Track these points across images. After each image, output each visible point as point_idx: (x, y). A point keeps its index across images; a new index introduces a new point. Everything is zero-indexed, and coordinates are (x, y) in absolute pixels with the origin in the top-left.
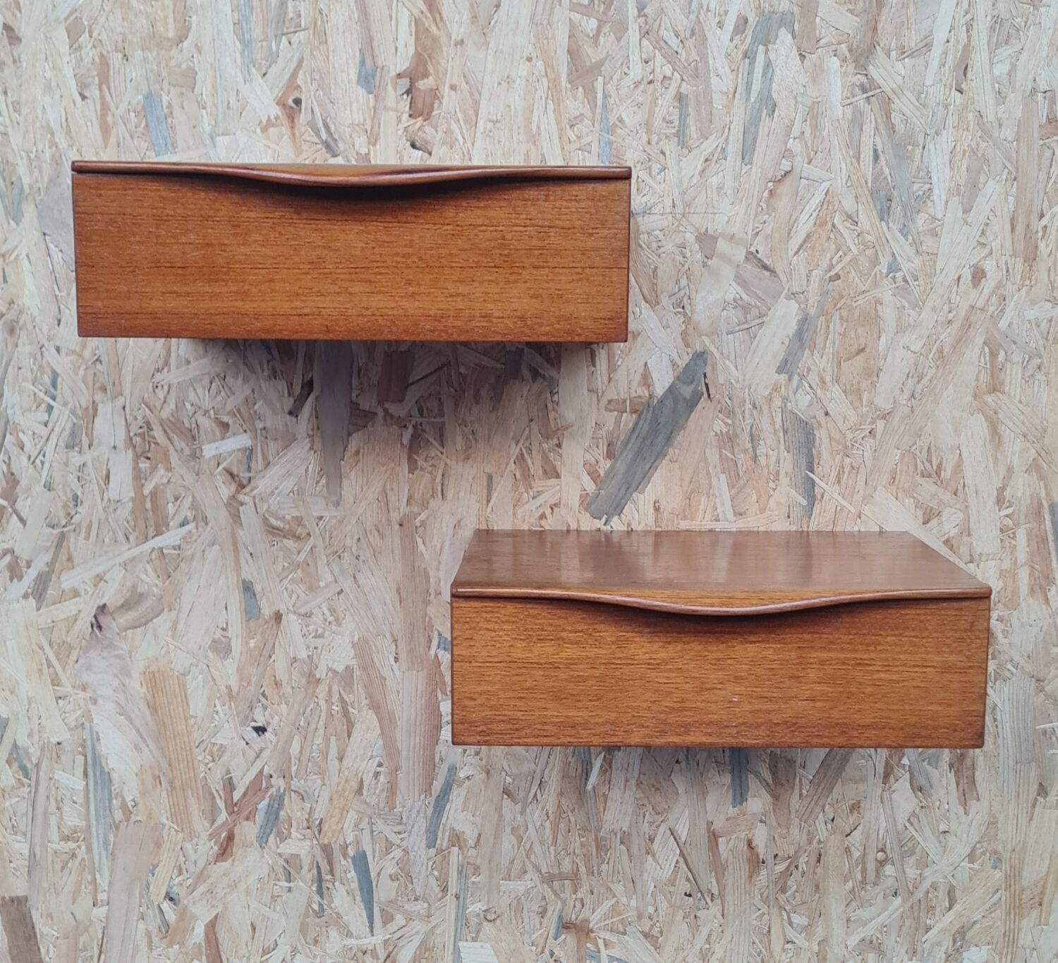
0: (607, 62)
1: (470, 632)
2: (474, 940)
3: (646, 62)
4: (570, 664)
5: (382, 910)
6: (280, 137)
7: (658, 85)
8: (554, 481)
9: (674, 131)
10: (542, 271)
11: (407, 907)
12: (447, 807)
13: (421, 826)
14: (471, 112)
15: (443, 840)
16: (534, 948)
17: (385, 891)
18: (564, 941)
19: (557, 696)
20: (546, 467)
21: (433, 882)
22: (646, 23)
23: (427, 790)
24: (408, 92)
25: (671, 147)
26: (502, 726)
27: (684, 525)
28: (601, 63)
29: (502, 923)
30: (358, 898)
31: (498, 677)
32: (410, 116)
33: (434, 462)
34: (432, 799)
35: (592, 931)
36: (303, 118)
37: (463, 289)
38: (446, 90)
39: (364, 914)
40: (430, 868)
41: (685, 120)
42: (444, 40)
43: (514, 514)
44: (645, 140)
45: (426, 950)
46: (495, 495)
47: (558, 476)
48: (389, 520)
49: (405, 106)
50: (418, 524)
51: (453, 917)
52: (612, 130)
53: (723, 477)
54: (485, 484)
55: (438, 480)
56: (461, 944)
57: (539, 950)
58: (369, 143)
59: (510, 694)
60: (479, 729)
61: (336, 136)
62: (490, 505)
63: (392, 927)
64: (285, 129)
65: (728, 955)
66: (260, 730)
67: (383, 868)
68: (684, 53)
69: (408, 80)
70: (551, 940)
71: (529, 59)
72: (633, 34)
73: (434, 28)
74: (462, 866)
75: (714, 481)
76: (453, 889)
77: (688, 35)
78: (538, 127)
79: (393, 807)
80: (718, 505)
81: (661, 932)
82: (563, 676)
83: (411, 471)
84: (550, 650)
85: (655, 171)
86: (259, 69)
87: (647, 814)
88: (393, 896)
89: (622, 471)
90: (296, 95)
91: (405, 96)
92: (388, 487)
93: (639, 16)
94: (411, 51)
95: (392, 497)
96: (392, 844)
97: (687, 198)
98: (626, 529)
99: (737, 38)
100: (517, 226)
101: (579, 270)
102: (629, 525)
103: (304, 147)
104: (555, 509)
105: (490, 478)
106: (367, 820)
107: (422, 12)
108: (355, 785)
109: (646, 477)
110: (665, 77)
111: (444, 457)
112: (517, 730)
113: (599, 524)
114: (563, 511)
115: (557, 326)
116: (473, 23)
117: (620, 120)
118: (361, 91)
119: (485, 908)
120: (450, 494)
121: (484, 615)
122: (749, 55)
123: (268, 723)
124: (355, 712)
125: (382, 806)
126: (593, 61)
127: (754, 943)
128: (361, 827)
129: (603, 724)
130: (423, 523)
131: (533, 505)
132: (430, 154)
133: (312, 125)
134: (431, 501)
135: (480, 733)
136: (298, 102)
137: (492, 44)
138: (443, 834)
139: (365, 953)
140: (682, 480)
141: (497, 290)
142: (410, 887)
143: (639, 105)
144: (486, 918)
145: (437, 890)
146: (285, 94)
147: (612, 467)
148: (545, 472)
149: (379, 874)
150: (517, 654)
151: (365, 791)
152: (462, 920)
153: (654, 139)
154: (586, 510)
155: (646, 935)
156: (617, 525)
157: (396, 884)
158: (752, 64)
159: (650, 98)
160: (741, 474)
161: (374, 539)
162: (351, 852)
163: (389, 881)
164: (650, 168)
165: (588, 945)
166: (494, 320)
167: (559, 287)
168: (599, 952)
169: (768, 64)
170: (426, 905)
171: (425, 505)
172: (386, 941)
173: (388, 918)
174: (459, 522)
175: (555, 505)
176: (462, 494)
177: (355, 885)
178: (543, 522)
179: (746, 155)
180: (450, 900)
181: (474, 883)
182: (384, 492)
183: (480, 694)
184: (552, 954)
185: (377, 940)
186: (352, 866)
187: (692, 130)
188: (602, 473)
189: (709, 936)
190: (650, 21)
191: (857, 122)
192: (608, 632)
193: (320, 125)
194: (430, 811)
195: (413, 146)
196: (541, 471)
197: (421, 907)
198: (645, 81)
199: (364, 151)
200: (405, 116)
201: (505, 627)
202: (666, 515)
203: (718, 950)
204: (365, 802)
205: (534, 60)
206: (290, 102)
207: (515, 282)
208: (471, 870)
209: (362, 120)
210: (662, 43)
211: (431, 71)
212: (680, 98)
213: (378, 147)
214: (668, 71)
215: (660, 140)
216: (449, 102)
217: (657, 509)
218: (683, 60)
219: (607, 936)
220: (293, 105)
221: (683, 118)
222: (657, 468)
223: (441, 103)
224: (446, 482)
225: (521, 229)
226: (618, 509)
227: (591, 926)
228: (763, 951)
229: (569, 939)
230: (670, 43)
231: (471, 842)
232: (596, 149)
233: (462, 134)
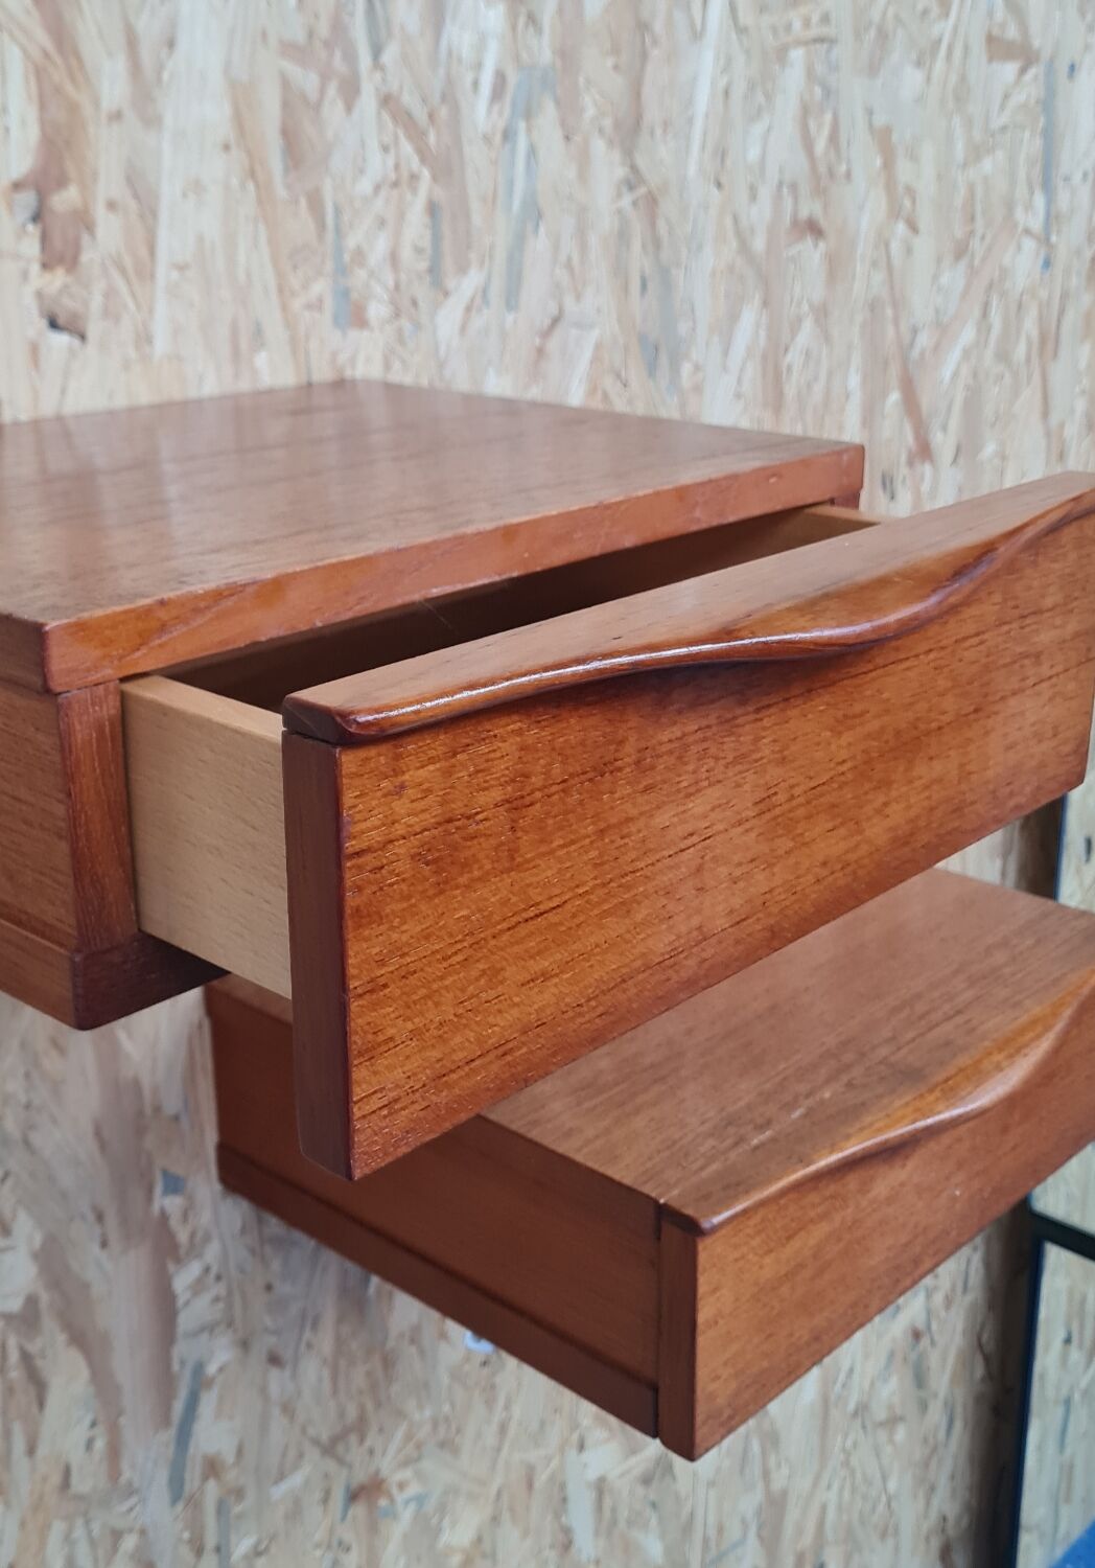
0: (335, 152)
3: (386, 149)
7: (404, 189)
9: (425, 265)
12: (194, 1431)
14: (143, 252)
15: (192, 1480)
16: (318, 1550)
18: (352, 1517)
21: (183, 1550)
22: (384, 80)
23: (165, 1421)
24: (37, 217)
25: (422, 292)
28: (328, 151)
29: (277, 1545)
32: (43, 266)
34: (172, 1432)
35: (383, 1481)
38: (100, 213)
40: (177, 1533)
41: (438, 246)
42: (88, 110)
44: (392, 284)
49: (31, 247)
52: (342, 271)
68: (431, 132)
69: (34, 193)
70: (337, 1526)
71: (226, 146)
72: (368, 103)
73: (68, 84)
77: (436, 104)
78: (249, 275)
79: (117, 1477)
85: (403, 335)
91: (31, 227)
93: (374, 69)
94: (34, 133)
99: (496, 108)
107: (46, 55)
108: (56, 1479)
110: (411, 175)
116: (132, 79)
119: (254, 1539)
122: (508, 135)
125: (102, 1486)
126: (317, 149)
128: (73, 1537)
132: (83, 337)
137: (168, 120)
138: (193, 1471)
143: (382, 224)
144: (256, 1554)
145: (190, 1557)
151: (74, 1479)
153: (403, 281)
158: (513, 151)
159: (395, 212)
165: (381, 1502)
169: (532, 151)
179: (511, 300)
180: (208, 1560)
181: (238, 1515)
184: (340, 1543)
187: (448, 263)
190: (388, 76)
195: (54, 324)
198: (386, 183)
200: (35, 268)
205: (232, 147)
210: (405, 115)
211: (72, 173)
212: (433, 209)
214: (415, 164)
215: (409, 282)
216: (108, 235)
218: (431, 143)
219: (401, 1475)
221: (436, 242)
223: (93, 236)
229: (358, 1510)
230: (415, 116)
231: (230, 1460)
232: (329, 304)
233: (133, 295)
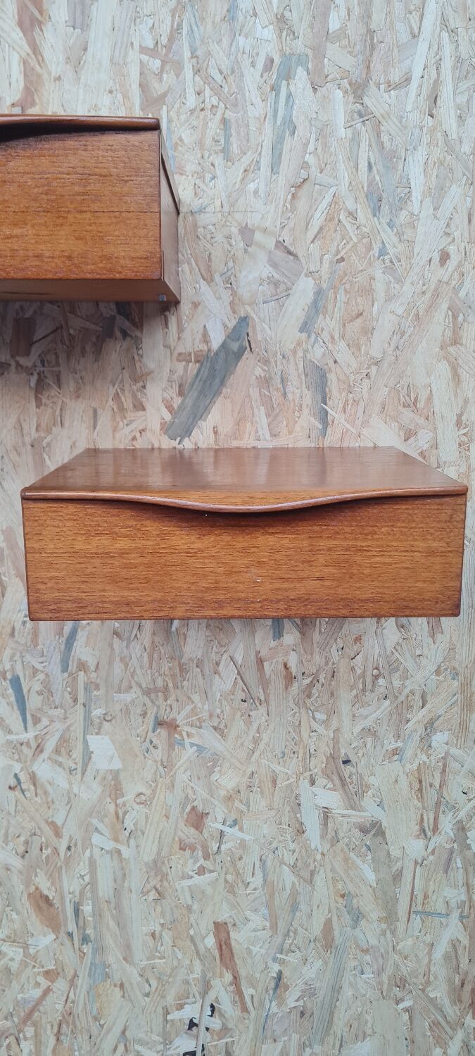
0: (169, 95)
1: (39, 528)
2: (97, 734)
3: (199, 94)
4: (122, 553)
5: (33, 715)
7: (208, 112)
8: (141, 413)
9: (220, 148)
10: (84, 215)
11: (50, 712)
12: (75, 645)
13: (57, 658)
15: (73, 666)
16: (139, 739)
17: (34, 702)
18: (159, 733)
19: (114, 580)
20: (135, 403)
21: (67, 696)
22: (198, 63)
23: (60, 633)
25: (218, 160)
26: (69, 605)
27: (235, 444)
28: (165, 94)
29: (116, 722)
30: (16, 708)
31: (64, 565)
33: (54, 400)
34: (64, 639)
35: (178, 726)
37: (17, 231)
39: (20, 718)
40: (64, 686)
41: (229, 139)
42: (45, 76)
43: (114, 437)
44: (199, 155)
45: (64, 742)
46: (99, 423)
47: (144, 409)
48: (24, 443)
50: (45, 445)
51: (82, 718)
53: (262, 409)
54: (92, 415)
55: (58, 413)
56: (88, 737)
57: (142, 739)
59: (74, 579)
60: (51, 608)
62: (96, 431)
63: (40, 726)
65: (272, 740)
67: (32, 687)
68: (226, 87)
69: (20, 108)
70: (150, 733)
71: (111, 92)
72: (188, 72)
73: (38, 67)
74: (87, 684)
75: (256, 411)
76: (81, 699)
77: (229, 73)
79: (36, 646)
80: (259, 429)
81: (226, 726)
82: (117, 563)
83: (38, 407)
84: (106, 542)
85: (208, 178)
87: (214, 646)
88: (40, 705)
89: (190, 404)
92: (22, 417)
93: (192, 58)
94: (22, 85)
95: (26, 427)
96: (37, 670)
97: (232, 200)
98: (194, 447)
99: (265, 75)
100: (61, 173)
101: (117, 214)
102: (196, 444)
104: (143, 433)
105: (95, 412)
106: (18, 654)
107: (28, 54)
108: (9, 630)
109: (207, 410)
110: (213, 106)
111: (60, 396)
112: (82, 607)
113: (175, 444)
114: (148, 434)
115: (101, 265)
116: (67, 63)
117: (181, 139)
119: (104, 712)
120: (67, 424)
121: (50, 514)
122: (275, 88)
124: (6, 579)
125: (29, 644)
126: (159, 93)
127: (289, 732)
128: (15, 659)
129: (153, 602)
130: (49, 445)
131: (127, 430)
134: (54, 428)
135: (50, 611)
137: (83, 80)
138: (73, 663)
139: (22, 744)
140: (233, 411)
141: (46, 232)
142: (51, 699)
143: (194, 128)
144: (104, 719)
145: (70, 701)
147: (183, 402)
148: (135, 406)
149: (29, 691)
150: (79, 545)
151: (16, 634)
152: (88, 721)
153: (206, 154)
154: (165, 434)
155: (215, 728)
156: (188, 444)
157: (41, 697)
158: (277, 95)
159: (202, 123)
160: (275, 406)
161: (13, 456)
162: (9, 676)
163: (36, 695)
164: (204, 177)
165: (176, 736)
166: (46, 260)
167: (100, 229)
168: (184, 740)
169: (289, 95)
170: (63, 711)
171: (49, 431)
172: (36, 737)
173: (36, 721)
174: (74, 443)
175: (143, 430)
176: (75, 423)
177: (13, 699)
178: (135, 443)
179: (274, 168)
180: (79, 707)
181: (95, 695)
182: (19, 421)
183: (50, 579)
184: (151, 742)
185: (30, 735)
186: (9, 685)
187: (234, 147)
188: (176, 406)
189: (259, 727)
190: (201, 61)
191: (355, 140)
192: (153, 527)
194: (63, 647)
196: (131, 406)
197: (59, 712)
198: (198, 109)
201: (68, 524)
202: (222, 437)
203: (265, 737)
204: (17, 642)
205: (115, 92)
207: (62, 225)
208: (93, 687)
210: (210, 79)
211: (37, 101)
212: (224, 121)
214: (215, 101)
215: (210, 155)
217: (216, 433)
218: (226, 92)
219: (189, 729)
221: (228, 137)
222: (215, 402)
224: (63, 414)
225: (65, 176)
226: (188, 432)
227: (177, 722)
228: (296, 737)
229: (163, 732)
230: (216, 79)
231: (92, 668)
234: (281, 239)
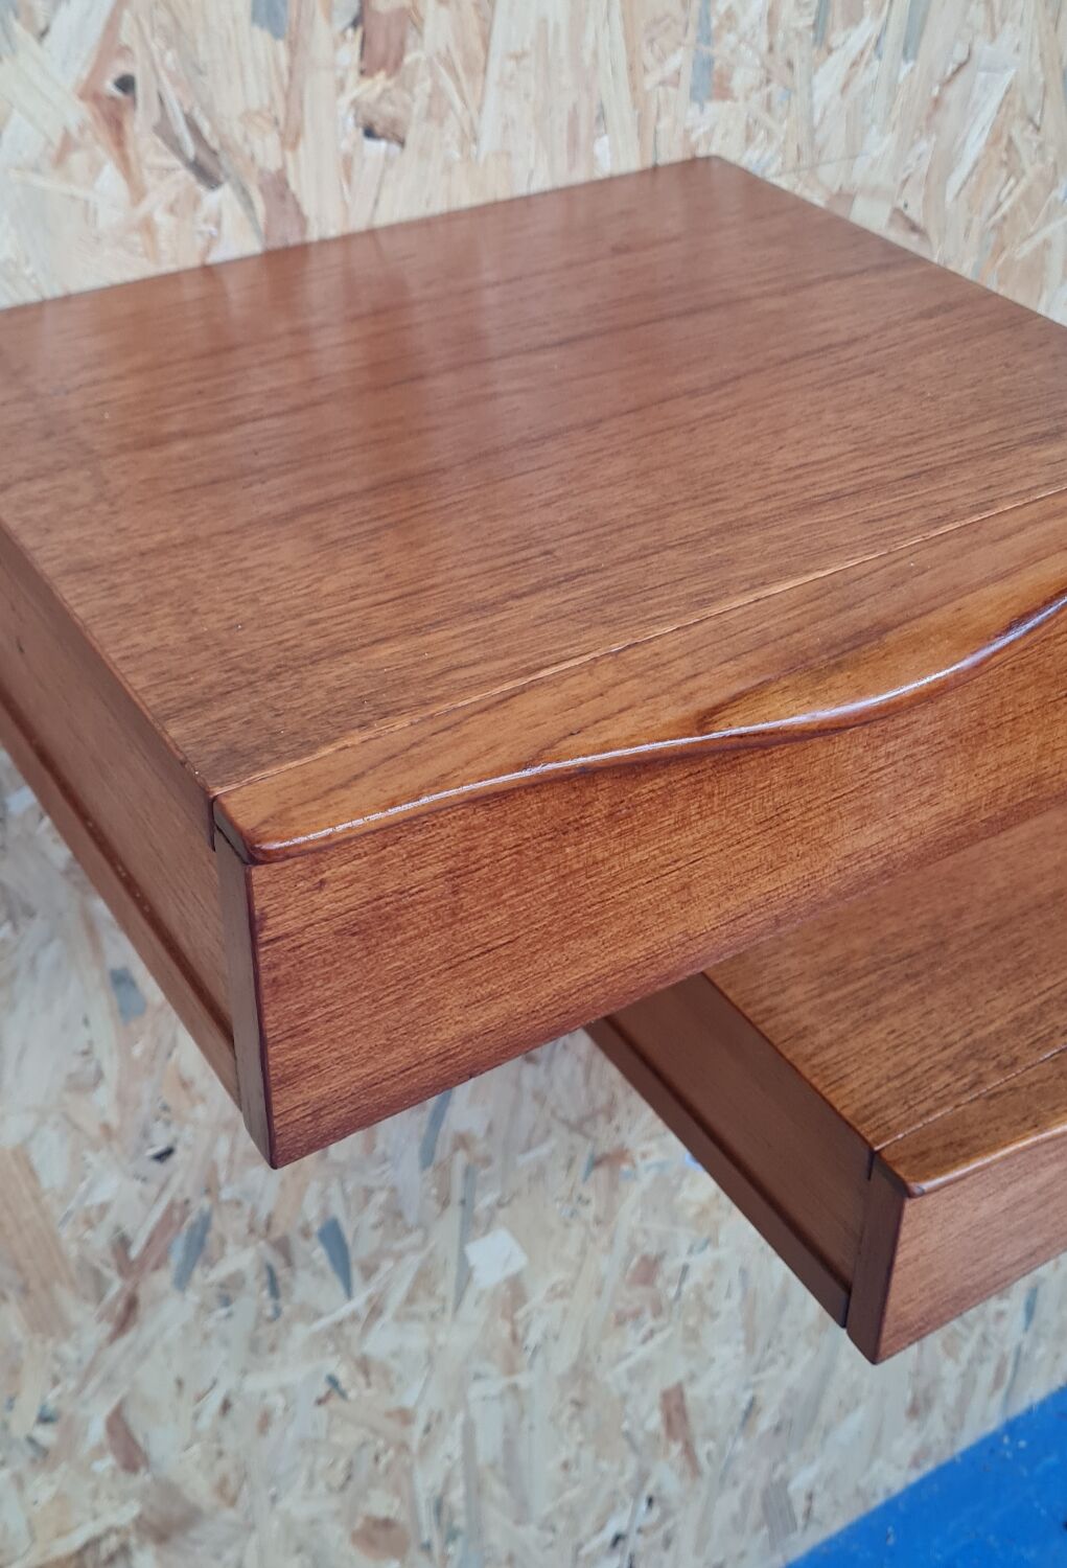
2: (484, 1234)
5: (362, 1268)
6: (95, 169)
9: (810, 21)
11: (396, 1246)
13: (412, 1152)
14: (477, 44)
15: (442, 1151)
17: (365, 1246)
18: (594, 1179)
21: (431, 1203)
24: (357, 22)
25: (799, 52)
29: (519, 1200)
30: (330, 1272)
32: (362, 73)
35: (628, 1152)
36: (140, 123)
38: (430, 8)
39: (339, 1284)
40: (425, 1190)
44: (765, 44)
45: (423, 1278)
49: (349, 54)
51: (457, 1225)
52: (708, 38)
56: (467, 1248)
57: (565, 1202)
58: (283, 144)
61: (214, 144)
63: (378, 1278)
64: (102, 151)
66: (164, 1155)
67: (361, 1223)
70: (579, 1184)
74: (468, 1167)
76: (456, 1196)
78: (595, 54)
79: (371, 1151)
85: (776, 100)
86: (29, 24)
88: (377, 1245)
90: (121, 68)
91: (350, 32)
96: (373, 1191)
97: (819, 138)
103: (150, 180)
106: (335, 1183)
118: (262, 37)
119: (498, 1195)
123: (176, 1140)
128: (327, 1193)
132: (402, 143)
133: (164, 130)
136: (126, 84)
138: (443, 1144)
139: (341, 1324)
142: (400, 1224)
144: (498, 1205)
145: (436, 1208)
146: (97, 71)
149: (356, 1232)
152: (469, 1221)
153: (780, 40)
157: (380, 1230)
162: (316, 1228)
163: (371, 1232)
164: (769, 95)
170: (421, 1231)
172: (369, 1299)
173: (369, 1271)
179: (909, 49)
180: (453, 1209)
181: (483, 1176)
185: (358, 1301)
186: (317, 1242)
187: (837, 14)
193: (181, 128)
194: (424, 1130)
195: (369, 133)
197: (414, 1236)
199: (272, 164)
200: (353, 75)
206: (109, 87)
208: (479, 1165)
209: (266, 101)
213: (301, 150)
215: (788, 41)
216: (436, 29)
220: (118, 93)
223: (420, 33)
229: (600, 1173)
231: (481, 1135)
232: (687, 80)
233: (460, 91)
234: (901, 204)
